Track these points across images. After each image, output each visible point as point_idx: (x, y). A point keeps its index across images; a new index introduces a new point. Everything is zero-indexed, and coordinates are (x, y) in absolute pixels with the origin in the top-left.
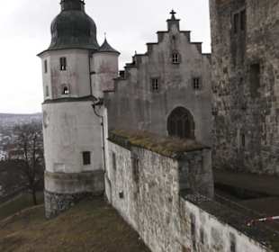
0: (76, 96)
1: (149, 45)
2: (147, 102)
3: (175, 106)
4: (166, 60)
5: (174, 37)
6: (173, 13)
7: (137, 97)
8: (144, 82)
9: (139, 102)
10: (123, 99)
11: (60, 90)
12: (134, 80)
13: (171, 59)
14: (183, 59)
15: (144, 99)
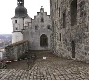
0: (19, 31)
1: (35, 16)
2: (34, 33)
3: (42, 34)
4: (39, 20)
5: (42, 14)
6: (42, 7)
7: (31, 31)
8: (33, 27)
9: (31, 33)
10: (27, 32)
11: (15, 29)
12: (30, 26)
13: (41, 20)
14: (45, 20)
15: (33, 32)
